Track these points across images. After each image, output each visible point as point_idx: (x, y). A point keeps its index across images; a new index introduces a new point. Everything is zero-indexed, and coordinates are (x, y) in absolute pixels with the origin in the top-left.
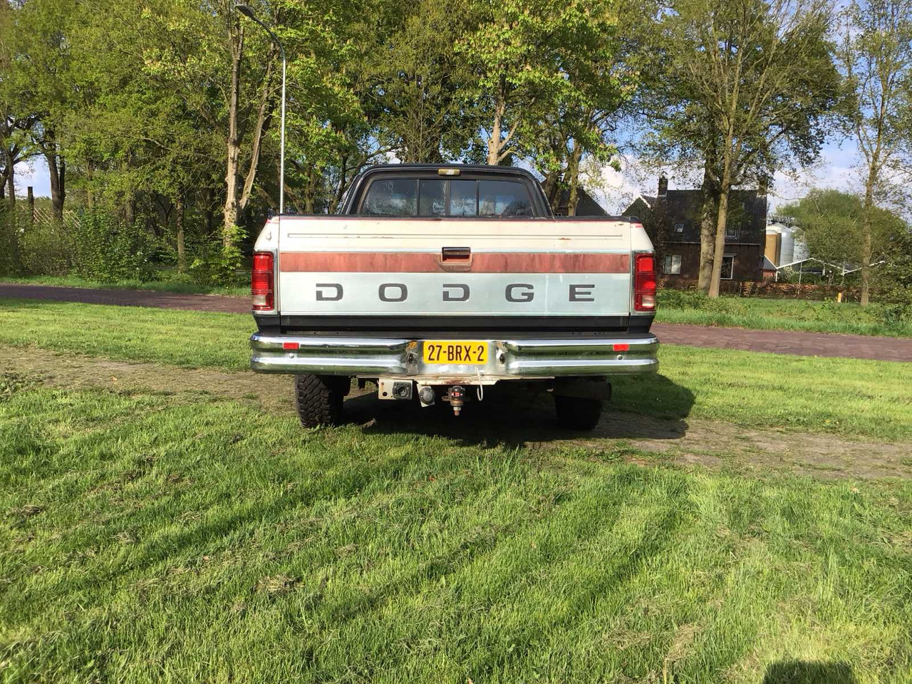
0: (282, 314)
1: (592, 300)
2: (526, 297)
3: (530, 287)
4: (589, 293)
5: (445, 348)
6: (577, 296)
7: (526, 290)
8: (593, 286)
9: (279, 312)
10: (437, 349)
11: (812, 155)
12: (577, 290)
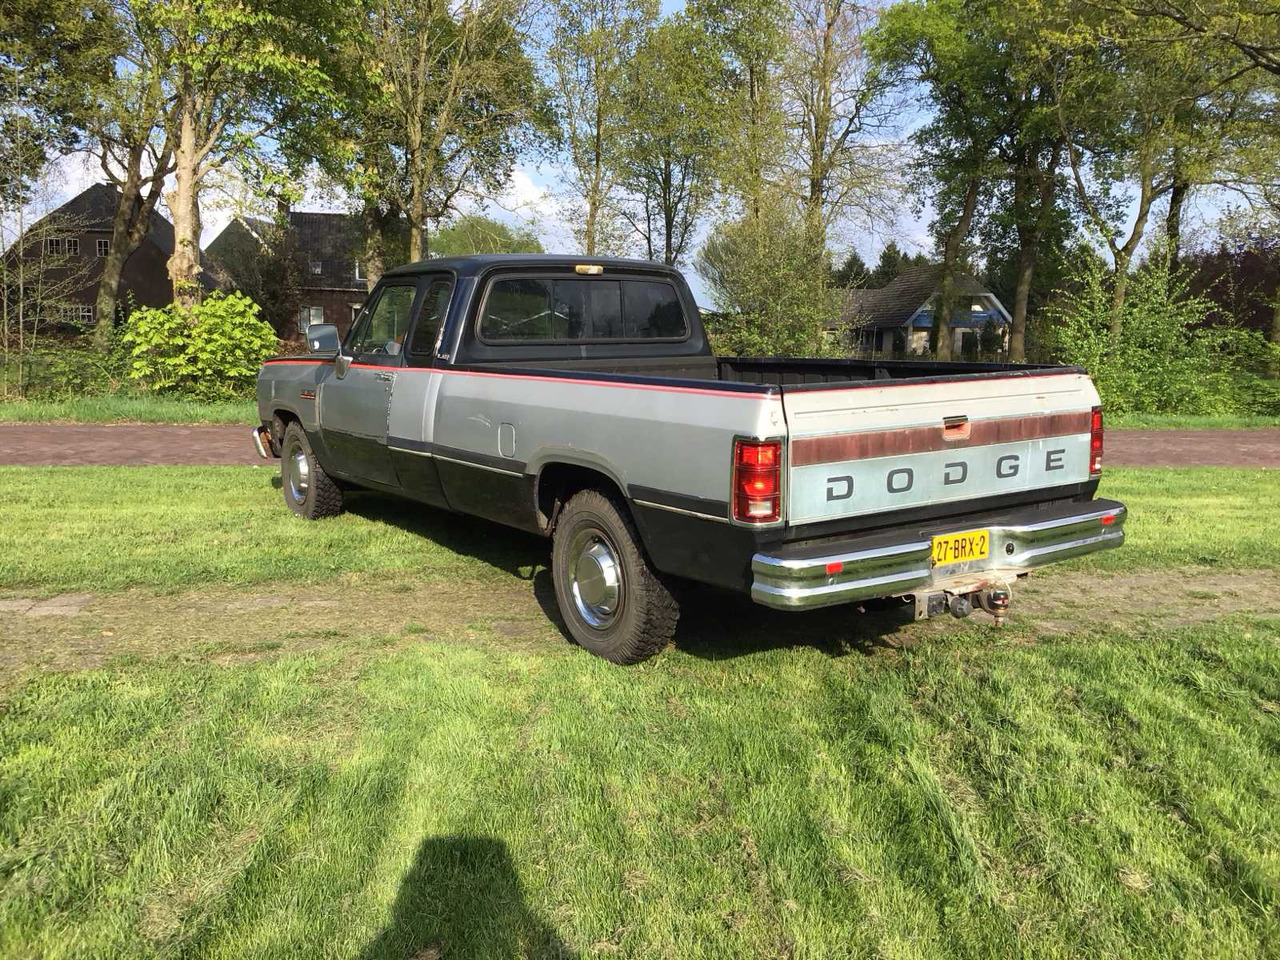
0: (791, 524)
1: (1062, 467)
2: (1012, 471)
3: (1016, 458)
4: (1060, 459)
5: (951, 544)
6: (1052, 464)
7: (1013, 462)
8: (1063, 451)
9: (787, 522)
10: (944, 546)
11: (502, 178)
12: (1053, 457)
